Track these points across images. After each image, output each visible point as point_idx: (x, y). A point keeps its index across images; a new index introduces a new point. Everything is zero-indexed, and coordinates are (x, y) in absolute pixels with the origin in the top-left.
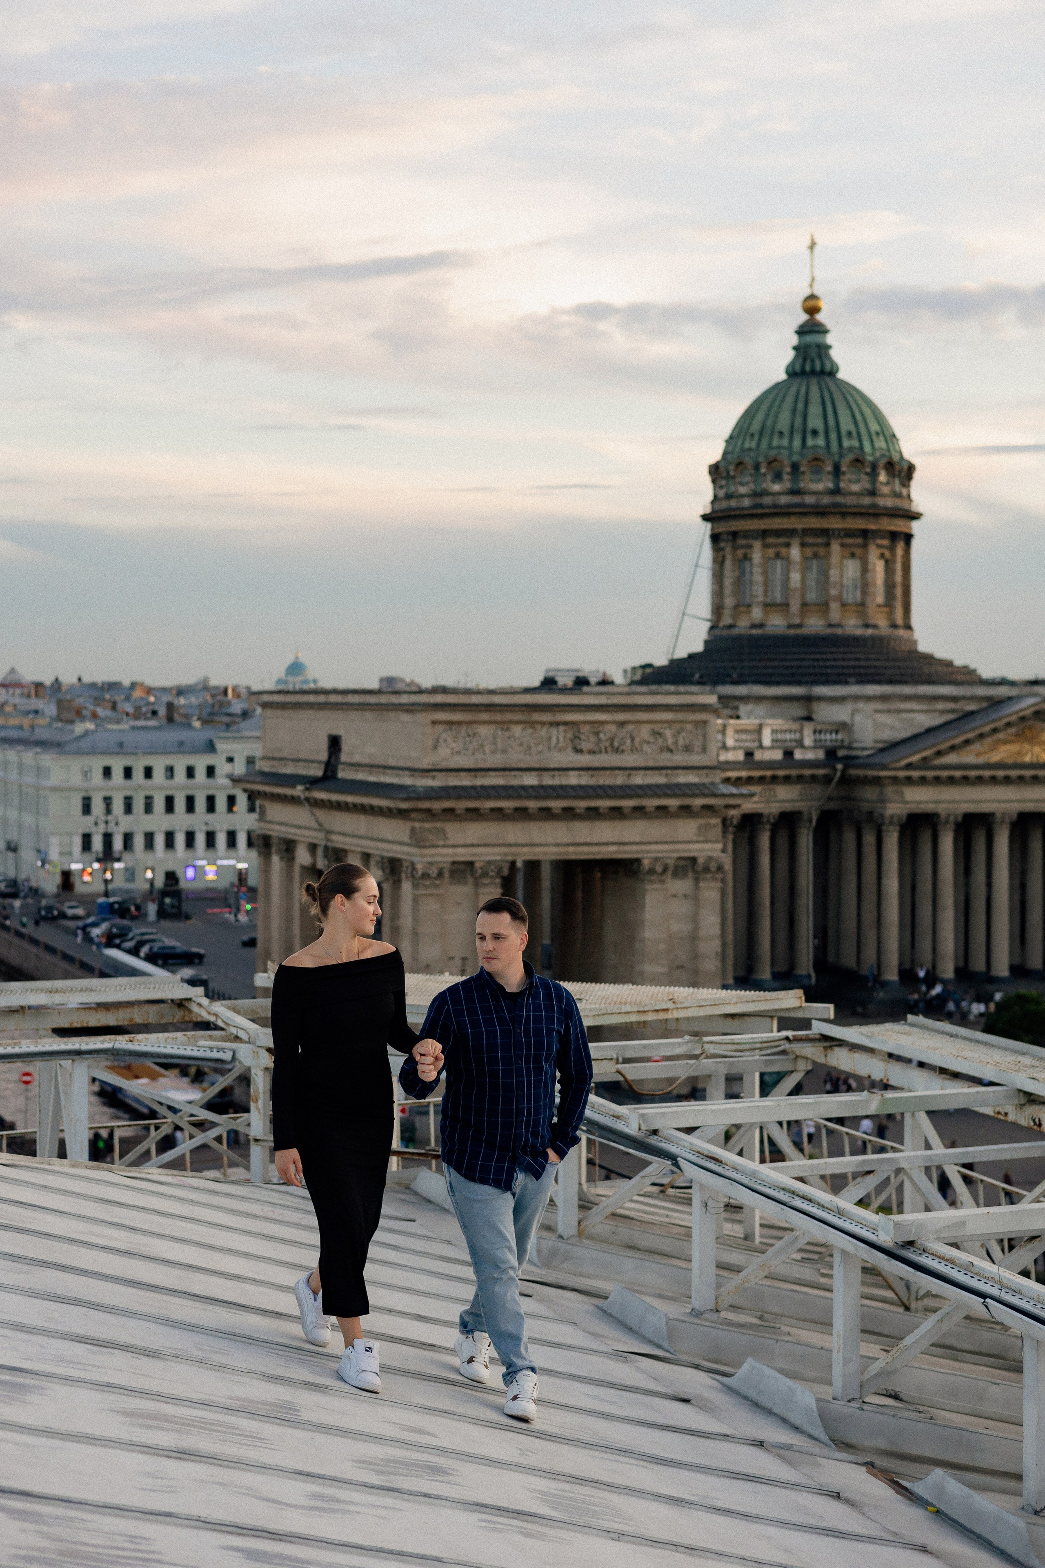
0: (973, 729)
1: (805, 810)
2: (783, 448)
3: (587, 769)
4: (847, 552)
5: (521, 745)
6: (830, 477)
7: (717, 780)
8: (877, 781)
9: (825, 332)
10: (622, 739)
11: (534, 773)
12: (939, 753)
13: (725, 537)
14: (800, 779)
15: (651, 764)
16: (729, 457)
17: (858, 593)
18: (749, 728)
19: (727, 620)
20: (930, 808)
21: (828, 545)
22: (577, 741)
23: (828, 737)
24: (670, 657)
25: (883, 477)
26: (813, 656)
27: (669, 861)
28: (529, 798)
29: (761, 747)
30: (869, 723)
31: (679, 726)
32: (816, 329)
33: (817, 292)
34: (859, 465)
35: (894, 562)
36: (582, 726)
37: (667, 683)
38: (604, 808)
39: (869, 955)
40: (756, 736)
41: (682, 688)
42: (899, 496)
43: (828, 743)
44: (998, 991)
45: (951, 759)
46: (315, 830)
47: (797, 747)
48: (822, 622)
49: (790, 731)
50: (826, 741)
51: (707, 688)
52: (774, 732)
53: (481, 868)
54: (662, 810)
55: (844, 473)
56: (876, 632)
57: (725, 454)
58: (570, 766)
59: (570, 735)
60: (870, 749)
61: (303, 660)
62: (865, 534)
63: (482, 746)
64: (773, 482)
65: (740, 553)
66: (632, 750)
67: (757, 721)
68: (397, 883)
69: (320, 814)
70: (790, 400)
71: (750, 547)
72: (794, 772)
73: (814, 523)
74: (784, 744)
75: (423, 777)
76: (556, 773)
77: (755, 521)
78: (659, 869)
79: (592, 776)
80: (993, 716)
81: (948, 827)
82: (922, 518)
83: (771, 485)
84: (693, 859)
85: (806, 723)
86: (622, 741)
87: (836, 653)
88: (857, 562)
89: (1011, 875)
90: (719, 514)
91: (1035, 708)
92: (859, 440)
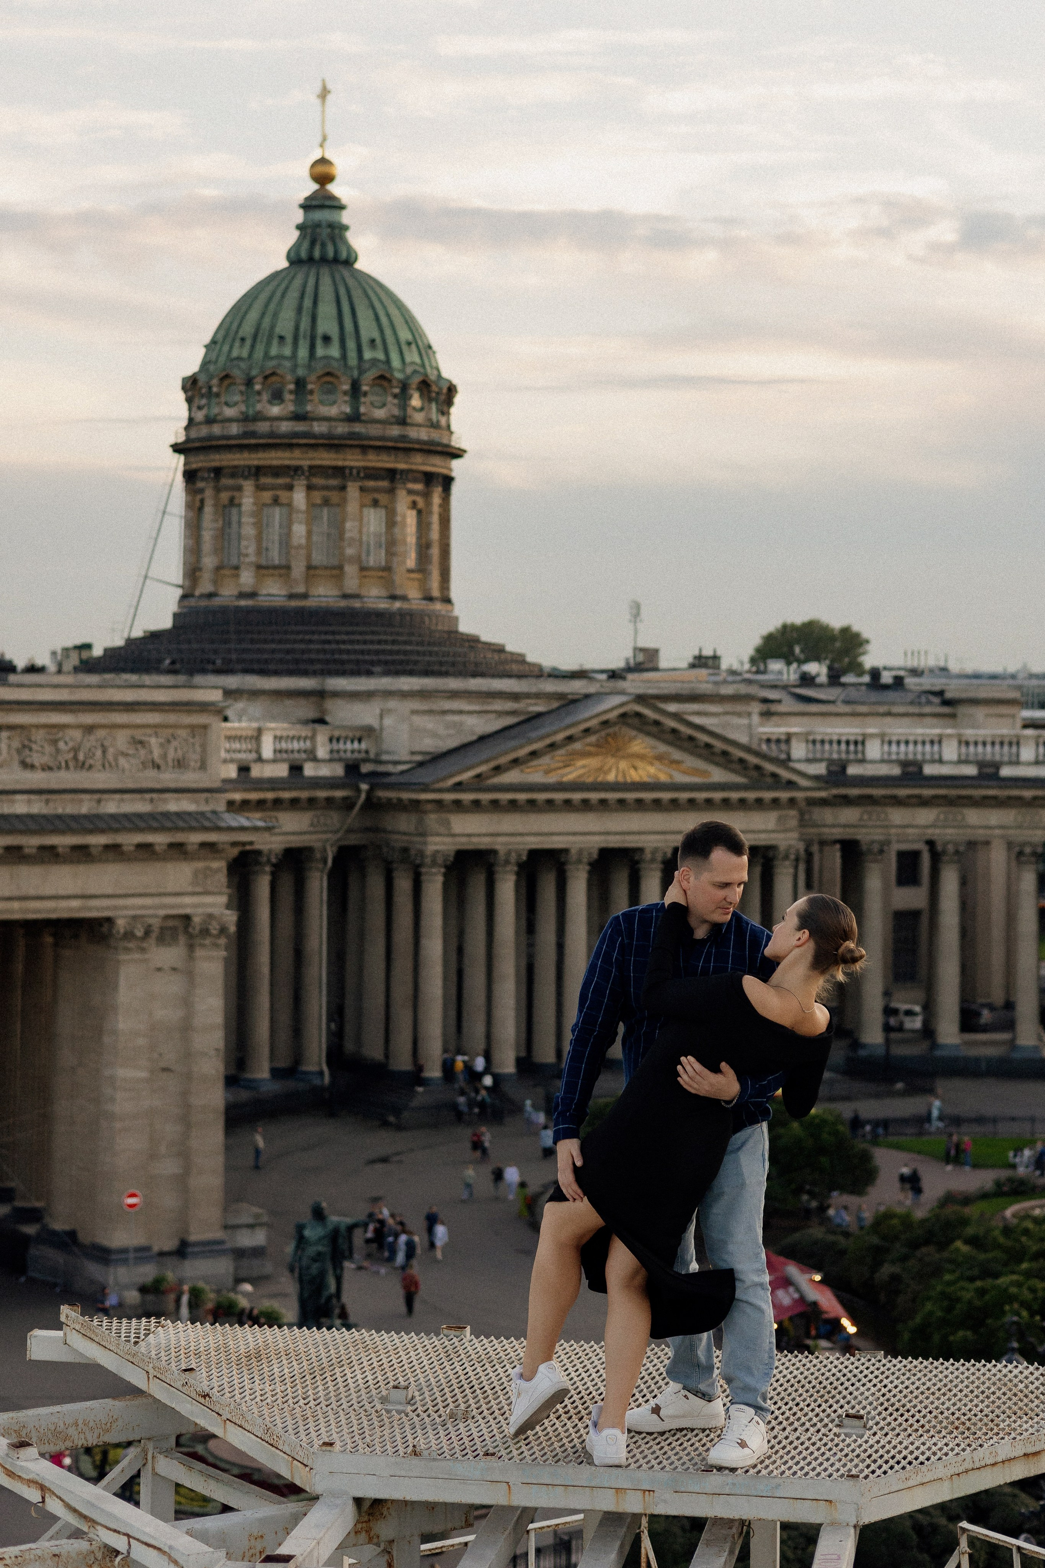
0: (542, 738)
1: (317, 845)
2: (284, 358)
3: (39, 792)
4: (368, 499)
6: (347, 398)
7: (222, 807)
8: (415, 807)
9: (341, 208)
10: (90, 750)
12: (498, 769)
13: (205, 474)
14: (312, 802)
15: (131, 785)
16: (210, 367)
17: (382, 554)
18: (244, 733)
19: (205, 586)
20: (483, 843)
21: (343, 488)
22: (26, 752)
23: (349, 746)
24: (126, 635)
25: (416, 401)
26: (323, 637)
27: (151, 920)
29: (260, 759)
30: (405, 729)
31: (169, 731)
32: (328, 203)
34: (385, 384)
35: (430, 513)
36: (34, 730)
37: (124, 670)
38: (64, 847)
39: (404, 1042)
40: (253, 746)
41: (147, 679)
42: (435, 426)
43: (349, 755)
45: (512, 777)
47: (305, 760)
48: (333, 592)
49: (299, 738)
50: (345, 751)
51: (181, 679)
52: (278, 739)
54: (146, 850)
55: (365, 394)
56: (405, 606)
57: (205, 364)
58: (18, 787)
59: (16, 744)
60: (406, 762)
62: (392, 474)
64: (270, 402)
65: (225, 496)
66: (104, 766)
67: (255, 725)
70: (293, 295)
71: (239, 488)
72: (304, 795)
73: (326, 458)
74: (291, 756)
77: (246, 455)
78: (139, 933)
79: (47, 802)
80: (569, 720)
81: (508, 868)
82: (466, 456)
83: (268, 406)
84: (187, 918)
85: (318, 727)
86: (90, 754)
87: (353, 633)
88: (382, 513)
89: (589, 932)
90: (197, 445)
91: (622, 710)
92: (386, 351)
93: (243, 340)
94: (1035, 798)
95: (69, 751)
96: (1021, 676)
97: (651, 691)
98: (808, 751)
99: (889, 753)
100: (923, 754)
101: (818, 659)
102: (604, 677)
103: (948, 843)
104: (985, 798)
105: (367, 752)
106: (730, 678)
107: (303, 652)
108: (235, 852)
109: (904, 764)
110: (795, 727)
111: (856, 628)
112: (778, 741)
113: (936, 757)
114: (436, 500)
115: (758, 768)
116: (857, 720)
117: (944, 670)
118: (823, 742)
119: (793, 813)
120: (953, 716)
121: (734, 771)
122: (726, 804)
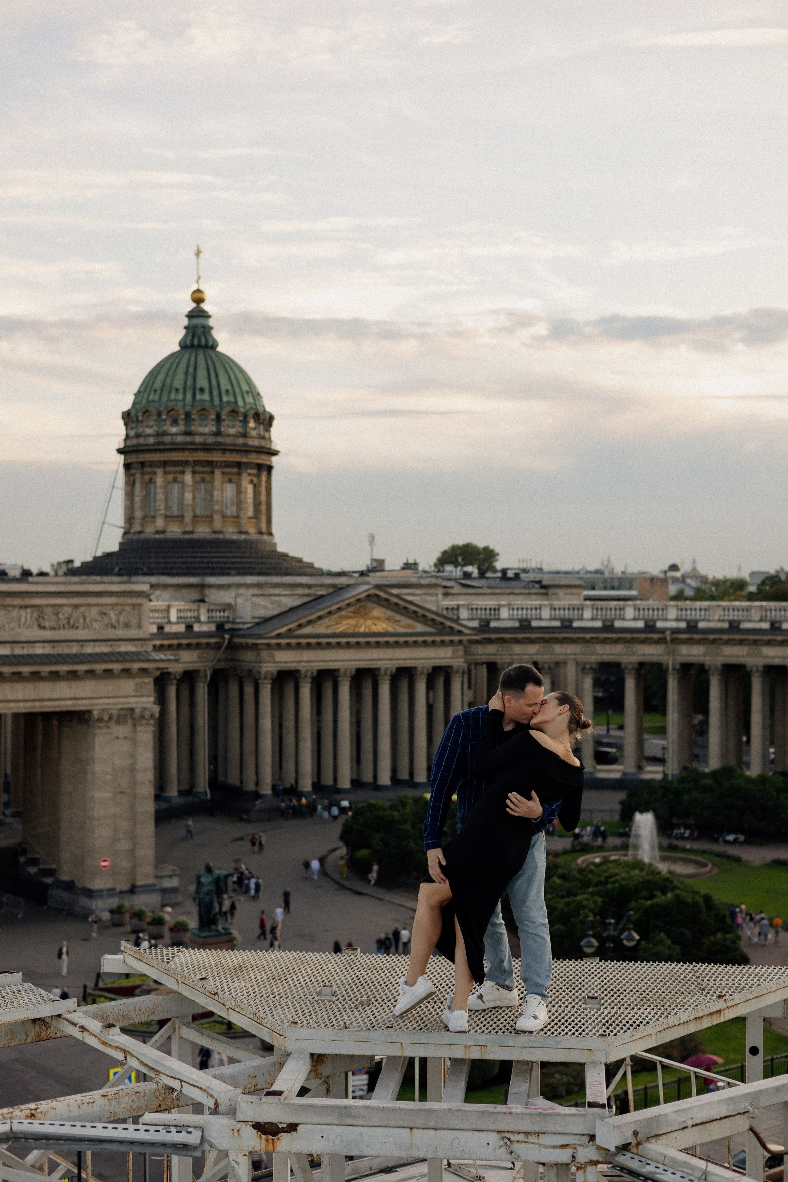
0: (324, 609)
1: (202, 669)
2: (179, 401)
3: (49, 642)
4: (226, 479)
6: (214, 423)
7: (150, 649)
8: (255, 647)
9: (209, 317)
10: (77, 618)
11: (7, 645)
12: (300, 626)
13: (136, 466)
14: (198, 645)
15: (99, 637)
17: (235, 509)
18: (161, 608)
19: (137, 528)
20: (292, 666)
21: (212, 473)
22: (41, 620)
23: (218, 614)
24: (93, 555)
25: (252, 424)
26: (203, 555)
27: (112, 711)
29: (169, 622)
30: (249, 603)
31: (121, 607)
32: (201, 314)
33: (203, 288)
34: (234, 414)
35: (260, 485)
36: (45, 608)
38: (63, 672)
39: (250, 776)
40: (165, 615)
41: (106, 579)
42: (263, 438)
43: (218, 619)
45: (309, 630)
47: (194, 622)
48: (208, 530)
49: (190, 611)
50: (216, 617)
51: (125, 578)
52: (179, 611)
54: (109, 673)
56: (248, 537)
57: (135, 404)
58: (36, 639)
59: (35, 615)
60: (250, 623)
62: (239, 465)
64: (172, 425)
65: (147, 477)
66: (84, 627)
67: (166, 603)
70: (183, 365)
71: (155, 473)
72: (194, 641)
73: (202, 456)
74: (187, 620)
76: (25, 645)
77: (158, 454)
78: (106, 718)
79: (54, 647)
80: (339, 599)
81: (306, 680)
82: (280, 454)
83: (170, 428)
84: (132, 710)
85: (201, 604)
86: (77, 620)
87: (219, 552)
88: (234, 486)
89: (351, 714)
90: (131, 449)
91: (367, 593)
92: (235, 396)
93: (155, 391)
94: (592, 638)
95: (65, 619)
96: (582, 572)
97: (384, 582)
98: (469, 614)
99: (513, 615)
100: (531, 615)
101: (471, 564)
102: (357, 575)
103: (545, 663)
104: (565, 638)
105: (228, 617)
106: (424, 575)
107: (192, 563)
108: (158, 673)
109: (521, 621)
110: (461, 601)
111: (492, 547)
112: (453, 609)
113: (538, 616)
114: (264, 478)
115: (442, 623)
116: (495, 597)
117: (540, 569)
118: (477, 609)
119: (461, 648)
120: (547, 594)
121: (429, 626)
122: (425, 643)
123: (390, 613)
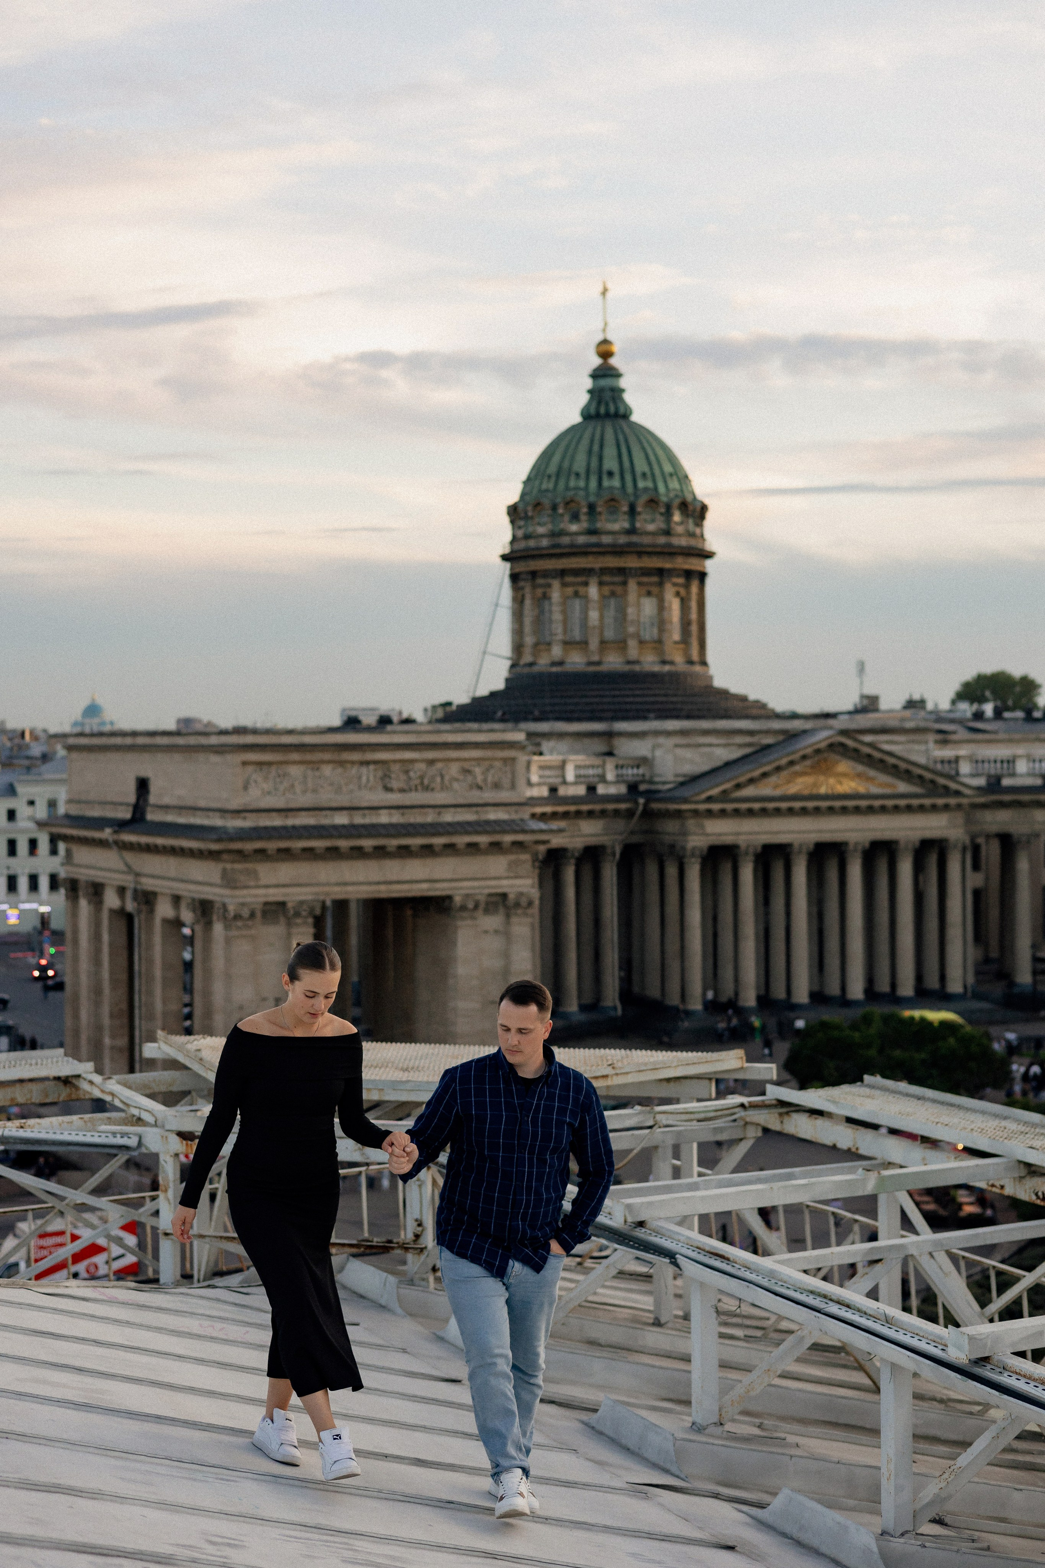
0: (771, 762)
1: (609, 843)
2: (580, 489)
3: (398, 807)
4: (644, 590)
5: (331, 784)
6: (626, 517)
7: (526, 816)
8: (679, 814)
9: (618, 375)
10: (433, 777)
11: (345, 812)
12: (738, 786)
13: (525, 576)
14: (603, 813)
15: (461, 801)
16: (527, 498)
17: (656, 631)
18: (554, 764)
19: (527, 658)
20: (728, 840)
21: (625, 583)
22: (387, 780)
23: (630, 771)
24: (471, 695)
25: (677, 517)
26: (613, 693)
27: (479, 897)
28: (341, 837)
29: (565, 782)
30: (669, 758)
31: (487, 763)
32: (609, 372)
33: (610, 337)
34: (655, 505)
35: (689, 599)
36: (392, 765)
37: (469, 720)
38: (416, 846)
39: (674, 987)
40: (560, 772)
41: (486, 726)
42: (692, 535)
43: (630, 778)
44: (798, 1018)
45: (749, 791)
46: (123, 872)
47: (601, 782)
48: (621, 660)
49: (593, 767)
50: (627, 775)
51: (510, 725)
52: (577, 767)
53: (294, 908)
54: (473, 848)
56: (674, 668)
57: (523, 495)
58: (381, 804)
59: (380, 774)
60: (672, 783)
61: (100, 701)
62: (661, 572)
63: (293, 786)
64: (571, 522)
65: (539, 592)
66: (443, 788)
67: (560, 758)
68: (209, 925)
69: (129, 856)
70: (585, 442)
71: (549, 586)
72: (597, 807)
73: (612, 562)
74: (587, 780)
75: (232, 818)
76: (366, 812)
77: (554, 561)
78: (471, 905)
79: (403, 815)
80: (790, 749)
81: (748, 858)
82: (716, 557)
83: (569, 525)
84: (505, 895)
85: (607, 758)
86: (433, 779)
87: (634, 689)
88: (654, 600)
90: (518, 555)
91: (830, 741)
92: (654, 481)
95: (417, 778)
98: (972, 768)
99: (1034, 768)
101: (991, 700)
106: (931, 716)
107: (598, 704)
108: (542, 848)
109: (1043, 776)
110: (963, 751)
111: (1031, 676)
112: (949, 762)
115: (932, 782)
116: (1010, 745)
118: (983, 762)
119: (960, 814)
121: (914, 784)
122: (909, 809)
123: (860, 768)
